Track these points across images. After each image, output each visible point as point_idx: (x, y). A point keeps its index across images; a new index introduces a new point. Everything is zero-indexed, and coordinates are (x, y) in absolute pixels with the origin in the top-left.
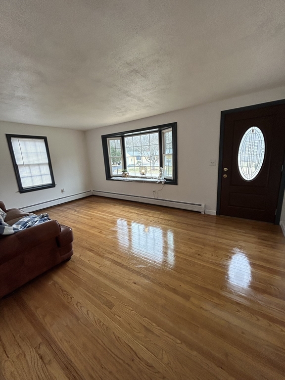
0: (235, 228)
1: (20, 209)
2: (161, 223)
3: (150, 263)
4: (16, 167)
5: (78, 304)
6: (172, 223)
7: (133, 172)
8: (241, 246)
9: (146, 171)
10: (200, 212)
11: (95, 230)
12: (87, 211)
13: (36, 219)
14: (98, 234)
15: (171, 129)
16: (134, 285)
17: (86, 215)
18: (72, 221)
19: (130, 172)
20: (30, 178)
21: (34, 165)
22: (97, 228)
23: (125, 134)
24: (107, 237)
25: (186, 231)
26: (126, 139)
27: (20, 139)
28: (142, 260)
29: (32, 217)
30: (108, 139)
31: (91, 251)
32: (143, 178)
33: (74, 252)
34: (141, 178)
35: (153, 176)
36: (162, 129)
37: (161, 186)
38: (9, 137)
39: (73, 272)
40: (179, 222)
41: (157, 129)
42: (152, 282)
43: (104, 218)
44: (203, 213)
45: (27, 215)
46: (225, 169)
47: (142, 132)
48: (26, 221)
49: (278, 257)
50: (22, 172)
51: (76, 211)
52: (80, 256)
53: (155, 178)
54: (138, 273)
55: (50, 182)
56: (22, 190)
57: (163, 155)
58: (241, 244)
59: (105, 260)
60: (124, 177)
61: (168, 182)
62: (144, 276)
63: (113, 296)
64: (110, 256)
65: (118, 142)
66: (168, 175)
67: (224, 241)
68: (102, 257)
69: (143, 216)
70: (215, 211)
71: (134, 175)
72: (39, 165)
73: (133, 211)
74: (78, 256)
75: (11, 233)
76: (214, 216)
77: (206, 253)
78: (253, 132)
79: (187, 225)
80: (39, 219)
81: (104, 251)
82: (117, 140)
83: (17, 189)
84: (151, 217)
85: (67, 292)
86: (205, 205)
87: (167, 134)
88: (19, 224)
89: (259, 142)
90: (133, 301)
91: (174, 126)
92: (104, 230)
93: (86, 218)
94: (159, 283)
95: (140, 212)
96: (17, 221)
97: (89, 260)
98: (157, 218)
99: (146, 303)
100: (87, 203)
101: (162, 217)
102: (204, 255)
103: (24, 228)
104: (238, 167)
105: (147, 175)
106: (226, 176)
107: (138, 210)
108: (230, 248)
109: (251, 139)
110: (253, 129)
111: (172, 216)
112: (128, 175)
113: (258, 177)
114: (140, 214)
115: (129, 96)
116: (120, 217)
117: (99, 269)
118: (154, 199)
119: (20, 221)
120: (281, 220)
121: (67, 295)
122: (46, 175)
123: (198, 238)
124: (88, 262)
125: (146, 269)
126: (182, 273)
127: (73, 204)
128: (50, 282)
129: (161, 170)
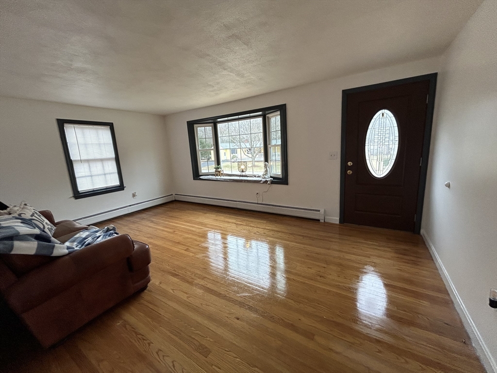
0: (365, 240)
1: (75, 221)
2: (268, 236)
3: (256, 290)
4: (70, 164)
5: (160, 353)
6: (283, 235)
7: (229, 169)
8: (375, 263)
9: (246, 167)
10: (319, 220)
11: (181, 247)
12: (167, 222)
13: (98, 234)
14: (183, 252)
15: (279, 113)
16: (236, 320)
17: (166, 227)
18: (149, 236)
19: (225, 169)
20: (89, 179)
21: (95, 160)
22: (183, 245)
23: (219, 120)
24: (197, 256)
26: (219, 126)
27: (76, 126)
28: (246, 286)
29: (92, 231)
30: (195, 126)
31: (175, 275)
32: (242, 176)
33: (151, 278)
34: (240, 176)
35: (255, 173)
36: (267, 112)
37: (267, 186)
38: (61, 123)
39: (152, 306)
40: (292, 234)
41: (261, 113)
42: (262, 316)
43: (191, 230)
45: (86, 229)
46: (350, 164)
47: (240, 116)
48: (84, 236)
49: (424, 276)
50: (79, 171)
51: (152, 222)
52: (160, 283)
54: (241, 304)
55: (117, 183)
56: (78, 195)
57: (269, 146)
58: (375, 261)
59: (194, 288)
60: (217, 175)
61: (276, 181)
62: (250, 308)
63: (208, 339)
64: (202, 282)
65: (209, 129)
66: (275, 173)
67: (353, 257)
68: (191, 283)
69: (244, 227)
70: (338, 219)
71: (230, 173)
72: (102, 160)
73: (230, 220)
74: (157, 283)
75: (64, 254)
76: (336, 224)
77: (330, 274)
78: (383, 116)
79: (302, 237)
80: (103, 234)
81: (193, 275)
82: (207, 128)
83: (71, 194)
84: (254, 227)
85: (143, 335)
86: (325, 210)
87: (273, 120)
88: (74, 241)
89: (391, 130)
90: (237, 344)
91: (282, 109)
92: (192, 246)
93: (167, 231)
94: (271, 317)
95: (239, 221)
96: (72, 237)
97: (172, 288)
98: (263, 229)
99: (254, 346)
100: (168, 211)
101: (269, 228)
102: (328, 276)
103: (82, 246)
104: (366, 160)
105: (248, 172)
106: (351, 172)
107: (237, 219)
108: (361, 266)
109: (380, 125)
110: (383, 112)
111: (282, 226)
112: (222, 172)
113: (391, 173)
114: (239, 224)
115: (225, 69)
116: (213, 229)
117: (187, 300)
118: (258, 204)
119: (75, 236)
120: (422, 227)
121: (144, 340)
122: (112, 173)
123: (318, 254)
124: (172, 292)
125: (252, 298)
126: (300, 303)
127: (147, 213)
128: (119, 322)
129: (266, 166)
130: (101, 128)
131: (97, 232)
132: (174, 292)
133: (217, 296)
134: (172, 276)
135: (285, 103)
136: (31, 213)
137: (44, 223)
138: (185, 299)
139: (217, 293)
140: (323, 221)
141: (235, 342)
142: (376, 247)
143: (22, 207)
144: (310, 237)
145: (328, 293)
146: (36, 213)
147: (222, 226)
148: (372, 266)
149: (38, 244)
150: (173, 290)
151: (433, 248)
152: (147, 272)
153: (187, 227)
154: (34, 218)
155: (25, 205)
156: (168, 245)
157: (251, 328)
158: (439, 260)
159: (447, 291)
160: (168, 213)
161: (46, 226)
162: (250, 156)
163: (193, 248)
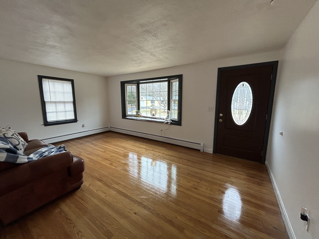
0: (228, 166)
1: (41, 140)
2: (165, 159)
3: (151, 194)
4: (43, 104)
5: (80, 233)
6: (175, 159)
7: (145, 113)
8: (232, 182)
9: (156, 113)
10: (200, 150)
11: (107, 161)
12: (102, 144)
13: (53, 150)
14: (109, 165)
15: (178, 80)
16: (134, 215)
17: (101, 148)
18: (88, 153)
19: (143, 113)
20: (55, 114)
21: (60, 102)
22: (109, 160)
23: (141, 82)
24: (117, 169)
25: (186, 166)
26: (140, 85)
27: (50, 80)
28: (145, 191)
29: (50, 147)
30: (126, 84)
31: (100, 181)
32: (153, 118)
33: (84, 181)
34: (152, 118)
35: (162, 117)
36: (171, 79)
37: (167, 126)
38: (40, 78)
39: (81, 201)
40: (180, 158)
41: (167, 79)
42: (152, 213)
43: (116, 151)
44: (201, 151)
45: (46, 146)
46: (221, 115)
47: (154, 80)
48: (44, 151)
49: (264, 193)
50: (49, 108)
51: (93, 144)
52: (90, 185)
53: (163, 119)
54: (140, 204)
55: (72, 117)
56: (47, 123)
57: (171, 100)
58: (232, 180)
59: (111, 190)
60: (137, 117)
61: (174, 123)
62: (145, 207)
63: (113, 226)
64: (116, 187)
65: (134, 87)
66: (174, 117)
67: (219, 177)
68: (109, 187)
69: (151, 151)
70: (212, 150)
71: (145, 116)
72: (64, 102)
73: (142, 146)
74: (87, 185)
75: (24, 162)
76: (210, 154)
77: (202, 187)
78: (243, 86)
79: (187, 161)
80: (56, 150)
81: (112, 181)
82: (133, 86)
83: (42, 122)
84: (157, 152)
85: (70, 220)
86: (204, 144)
87: (174, 84)
88: (36, 154)
89: (248, 95)
90: (132, 231)
91: (180, 77)
92: (115, 162)
93: (101, 151)
94: (157, 214)
95: (148, 147)
96: (36, 151)
97: (97, 189)
98: (162, 153)
99: (143, 234)
100: (104, 137)
101: (166, 153)
102: (200, 189)
103: (40, 157)
104: (231, 113)
105: (157, 116)
106: (222, 121)
107: (147, 145)
108: (223, 183)
109: (241, 91)
110: (243, 83)
111: (175, 152)
112: (140, 115)
113: (247, 123)
114: (148, 149)
115: (143, 51)
116: (130, 151)
117: (105, 198)
118: (161, 137)
119: (38, 151)
120: (266, 160)
121: (71, 223)
122: (70, 111)
123: (196, 173)
124: (96, 191)
125: (147, 200)
126: (178, 205)
127: (91, 138)
128: (57, 210)
129: (168, 113)
130: (66, 83)
131: (53, 148)
132: (97, 192)
133: (124, 197)
134: (98, 181)
135: (181, 74)
136: (12, 134)
137: (20, 141)
138: (104, 197)
139: (125, 195)
140: (202, 151)
141: (130, 230)
142: (234, 171)
143: (7, 129)
144: (192, 161)
145: (198, 200)
146: (16, 134)
147: (137, 150)
148: (230, 184)
149: (7, 155)
150: (97, 190)
151: (272, 174)
152: (81, 177)
153: (114, 149)
154: (13, 137)
155: (10, 128)
156: (99, 160)
157: (142, 220)
158: (275, 183)
159: (278, 205)
160: (104, 138)
161: (21, 143)
162: (163, 105)
163: (116, 163)
